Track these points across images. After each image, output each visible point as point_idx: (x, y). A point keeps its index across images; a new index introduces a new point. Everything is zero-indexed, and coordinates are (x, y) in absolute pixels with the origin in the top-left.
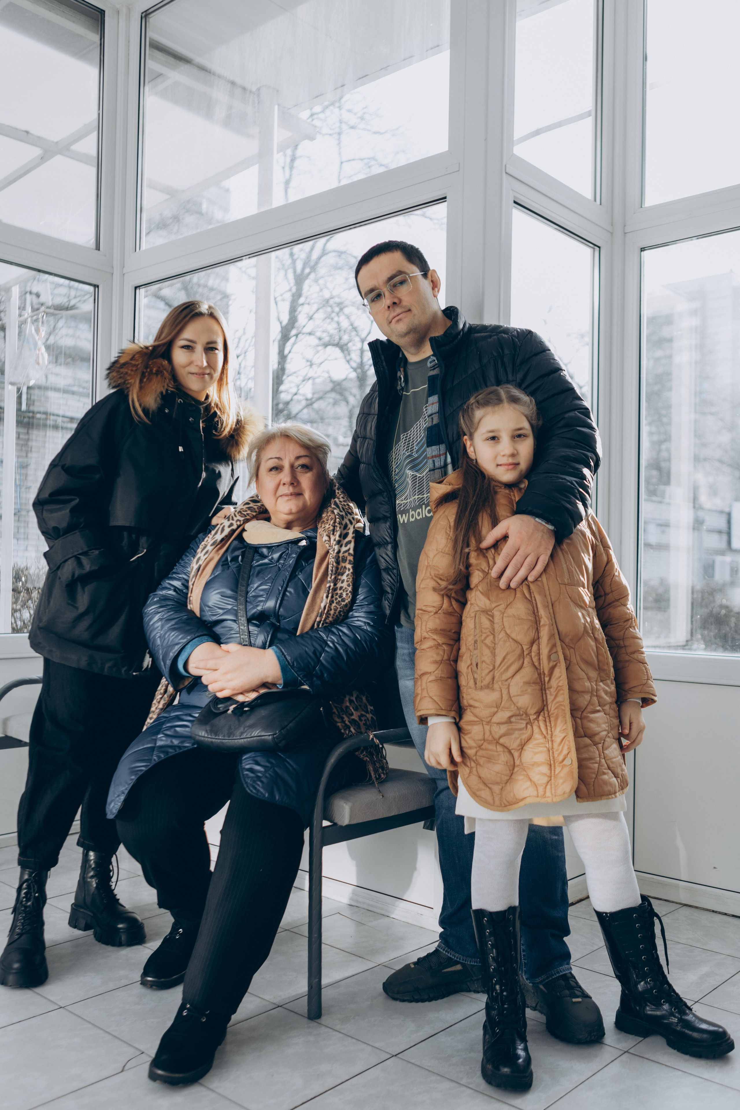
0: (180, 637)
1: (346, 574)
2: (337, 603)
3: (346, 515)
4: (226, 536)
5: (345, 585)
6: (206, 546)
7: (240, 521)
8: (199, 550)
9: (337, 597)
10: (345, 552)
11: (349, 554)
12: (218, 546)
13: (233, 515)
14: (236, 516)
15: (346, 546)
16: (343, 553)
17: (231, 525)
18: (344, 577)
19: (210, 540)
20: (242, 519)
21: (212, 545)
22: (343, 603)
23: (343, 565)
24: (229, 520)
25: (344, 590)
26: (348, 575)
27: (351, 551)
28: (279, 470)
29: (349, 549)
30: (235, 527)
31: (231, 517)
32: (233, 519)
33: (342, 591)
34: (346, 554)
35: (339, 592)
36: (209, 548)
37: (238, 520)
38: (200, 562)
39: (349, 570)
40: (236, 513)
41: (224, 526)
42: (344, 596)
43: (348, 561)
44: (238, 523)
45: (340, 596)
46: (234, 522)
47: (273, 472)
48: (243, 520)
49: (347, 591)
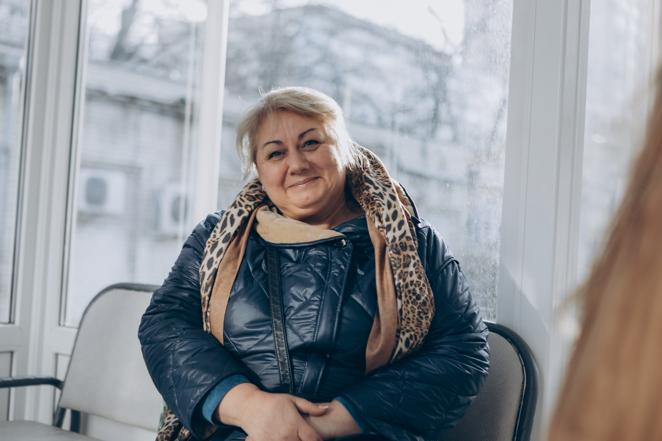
0: (202, 378)
1: (411, 265)
2: (412, 303)
3: (384, 190)
4: (239, 227)
5: (415, 278)
6: (215, 244)
7: (250, 206)
8: (207, 249)
9: (411, 295)
10: (401, 237)
11: (408, 238)
12: (233, 243)
13: (239, 200)
14: (243, 201)
15: (400, 229)
16: (400, 239)
17: (240, 213)
18: (411, 268)
19: (218, 235)
20: (251, 203)
21: (224, 241)
22: (419, 301)
23: (405, 253)
24: (236, 207)
25: (415, 285)
26: (414, 265)
27: (409, 234)
28: (282, 155)
29: (405, 232)
30: (246, 214)
31: (237, 203)
32: (241, 205)
33: (413, 287)
34: (404, 240)
35: (411, 288)
36: (221, 245)
37: (247, 206)
38: (215, 266)
39: (414, 258)
40: (243, 198)
41: (232, 216)
42: (418, 292)
43: (409, 248)
44: (249, 209)
45: (414, 293)
46: (243, 208)
47: (274, 158)
48: (254, 205)
49: (419, 285)
